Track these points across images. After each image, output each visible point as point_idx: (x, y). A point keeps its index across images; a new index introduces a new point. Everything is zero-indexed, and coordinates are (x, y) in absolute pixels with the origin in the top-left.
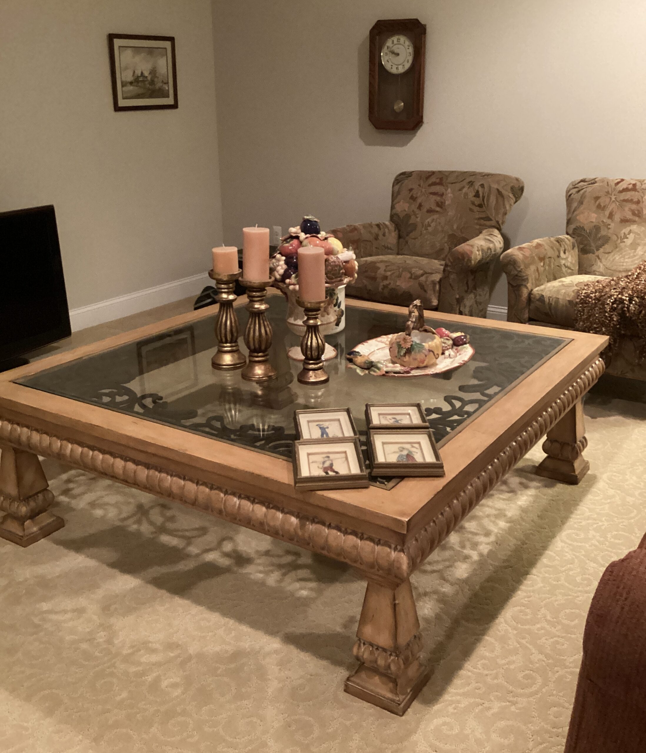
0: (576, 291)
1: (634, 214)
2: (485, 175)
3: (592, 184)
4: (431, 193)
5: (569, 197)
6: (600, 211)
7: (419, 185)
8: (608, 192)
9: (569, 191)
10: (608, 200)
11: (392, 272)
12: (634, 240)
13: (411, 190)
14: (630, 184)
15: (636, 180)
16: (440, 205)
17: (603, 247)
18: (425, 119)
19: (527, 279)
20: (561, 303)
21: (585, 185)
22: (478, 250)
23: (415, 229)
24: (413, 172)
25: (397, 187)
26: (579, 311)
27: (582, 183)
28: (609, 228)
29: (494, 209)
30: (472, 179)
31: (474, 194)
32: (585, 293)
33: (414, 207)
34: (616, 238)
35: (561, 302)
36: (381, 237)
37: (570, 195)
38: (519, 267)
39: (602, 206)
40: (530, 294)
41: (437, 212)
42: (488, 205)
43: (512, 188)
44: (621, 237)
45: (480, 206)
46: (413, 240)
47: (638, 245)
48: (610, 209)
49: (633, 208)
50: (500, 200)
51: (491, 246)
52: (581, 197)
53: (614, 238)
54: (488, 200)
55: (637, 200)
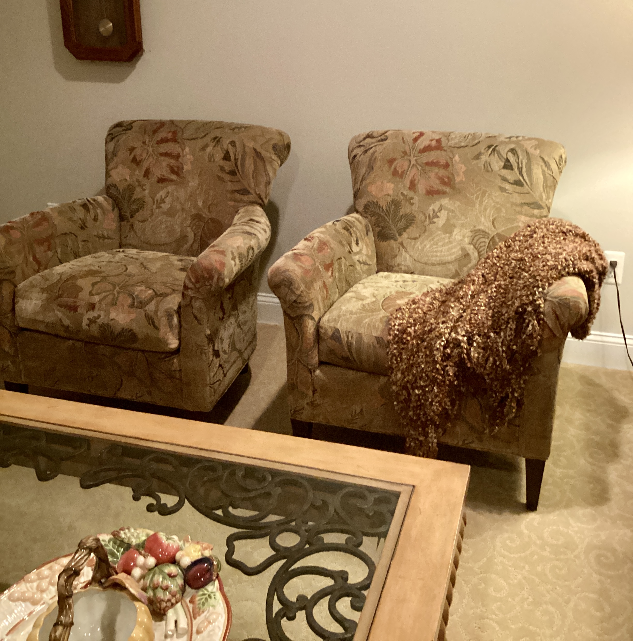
0: (385, 319)
1: (443, 182)
2: (236, 128)
3: (382, 140)
4: (162, 154)
5: (353, 159)
6: (398, 179)
7: (144, 143)
8: (405, 153)
9: (352, 151)
10: (406, 163)
11: (104, 294)
12: (448, 219)
13: (132, 149)
14: (432, 140)
15: (440, 134)
16: (176, 171)
17: (407, 230)
18: (145, 46)
19: (312, 305)
20: (366, 341)
21: (372, 143)
22: (233, 259)
23: (142, 207)
24: (134, 121)
25: (111, 146)
26: (394, 355)
27: (368, 140)
28: (412, 204)
29: (253, 178)
30: (217, 133)
31: (222, 156)
32: (399, 325)
33: (139, 173)
34: (423, 217)
35: (366, 339)
36: (90, 224)
37: (355, 156)
38: (298, 289)
39: (400, 172)
40: (318, 327)
41: (172, 181)
42: (243, 172)
43: (275, 147)
44: (429, 216)
45: (233, 173)
46: (141, 224)
47: (455, 226)
48: (411, 175)
49: (440, 175)
50: (260, 164)
51: (253, 242)
52: (370, 160)
53: (421, 217)
54: (243, 165)
55: (444, 161)
